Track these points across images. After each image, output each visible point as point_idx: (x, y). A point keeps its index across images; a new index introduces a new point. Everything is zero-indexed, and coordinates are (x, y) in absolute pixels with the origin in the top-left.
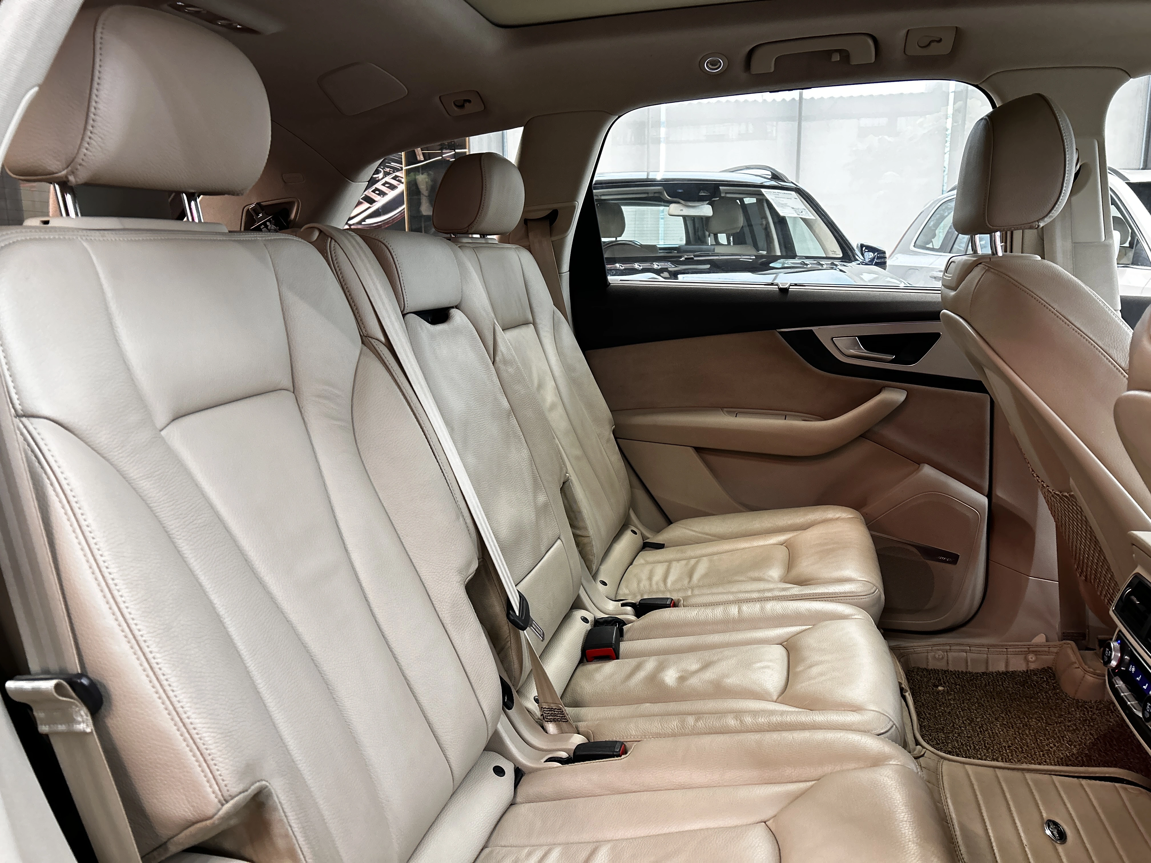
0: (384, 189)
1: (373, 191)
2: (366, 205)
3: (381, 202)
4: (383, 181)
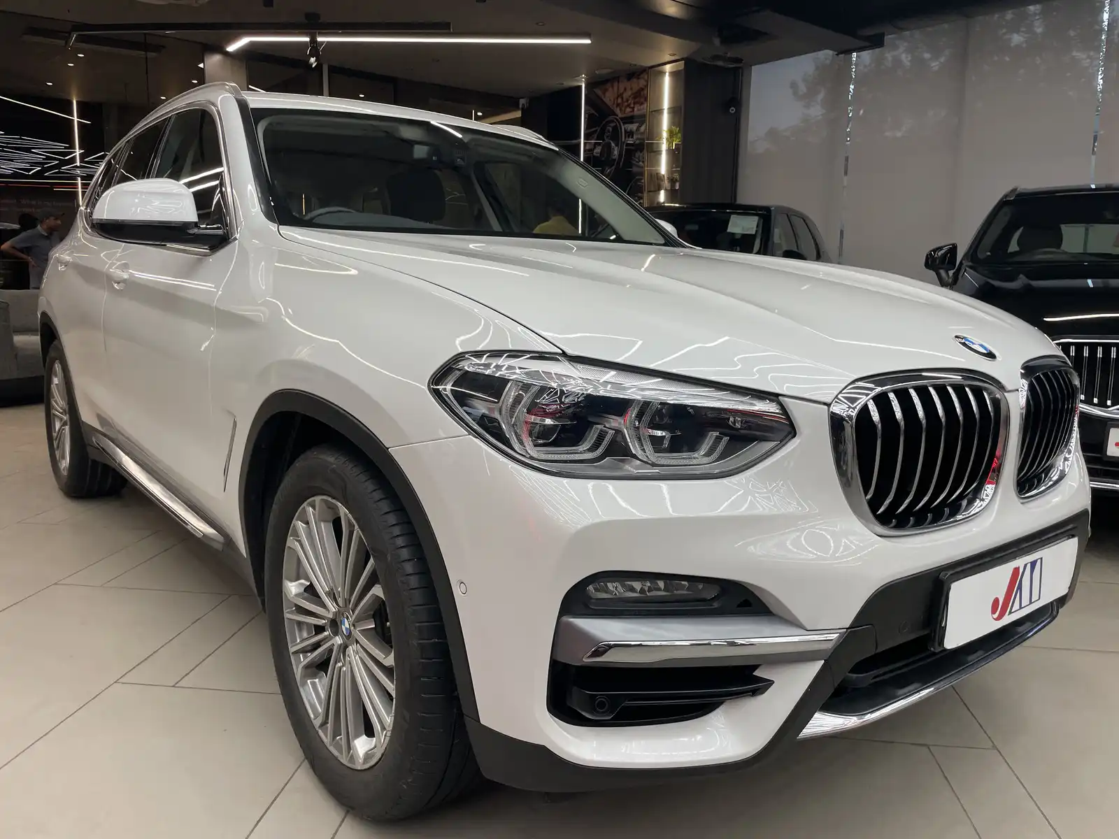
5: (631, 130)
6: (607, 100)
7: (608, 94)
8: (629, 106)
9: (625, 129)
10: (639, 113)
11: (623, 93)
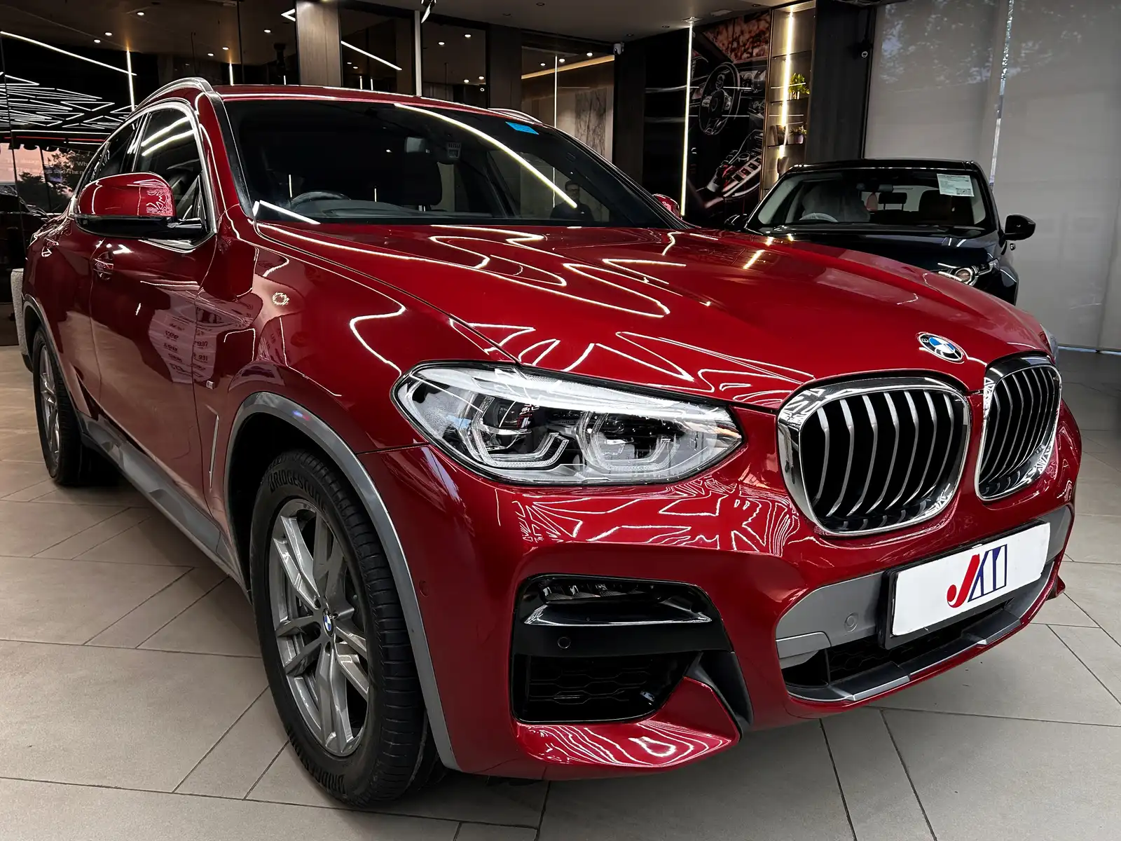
0: (749, 169)
1: (742, 171)
2: (737, 182)
3: (747, 178)
4: (749, 163)
5: (748, 79)
6: (719, 44)
7: (720, 37)
8: (745, 51)
9: (741, 76)
10: (760, 58)
11: (739, 36)
